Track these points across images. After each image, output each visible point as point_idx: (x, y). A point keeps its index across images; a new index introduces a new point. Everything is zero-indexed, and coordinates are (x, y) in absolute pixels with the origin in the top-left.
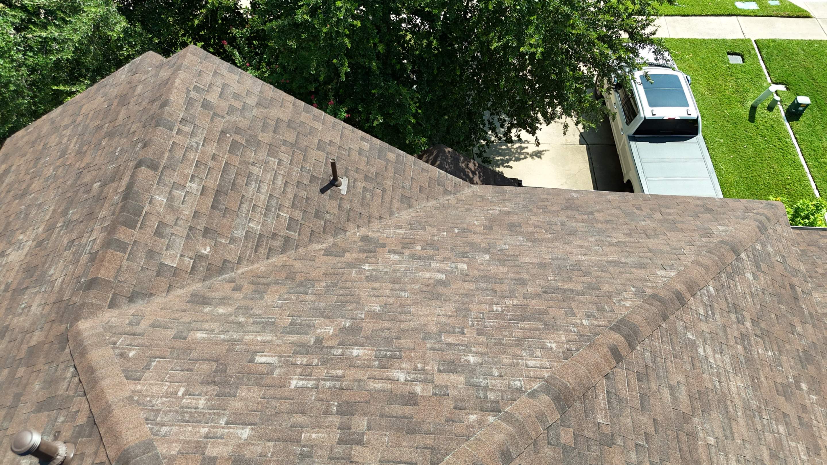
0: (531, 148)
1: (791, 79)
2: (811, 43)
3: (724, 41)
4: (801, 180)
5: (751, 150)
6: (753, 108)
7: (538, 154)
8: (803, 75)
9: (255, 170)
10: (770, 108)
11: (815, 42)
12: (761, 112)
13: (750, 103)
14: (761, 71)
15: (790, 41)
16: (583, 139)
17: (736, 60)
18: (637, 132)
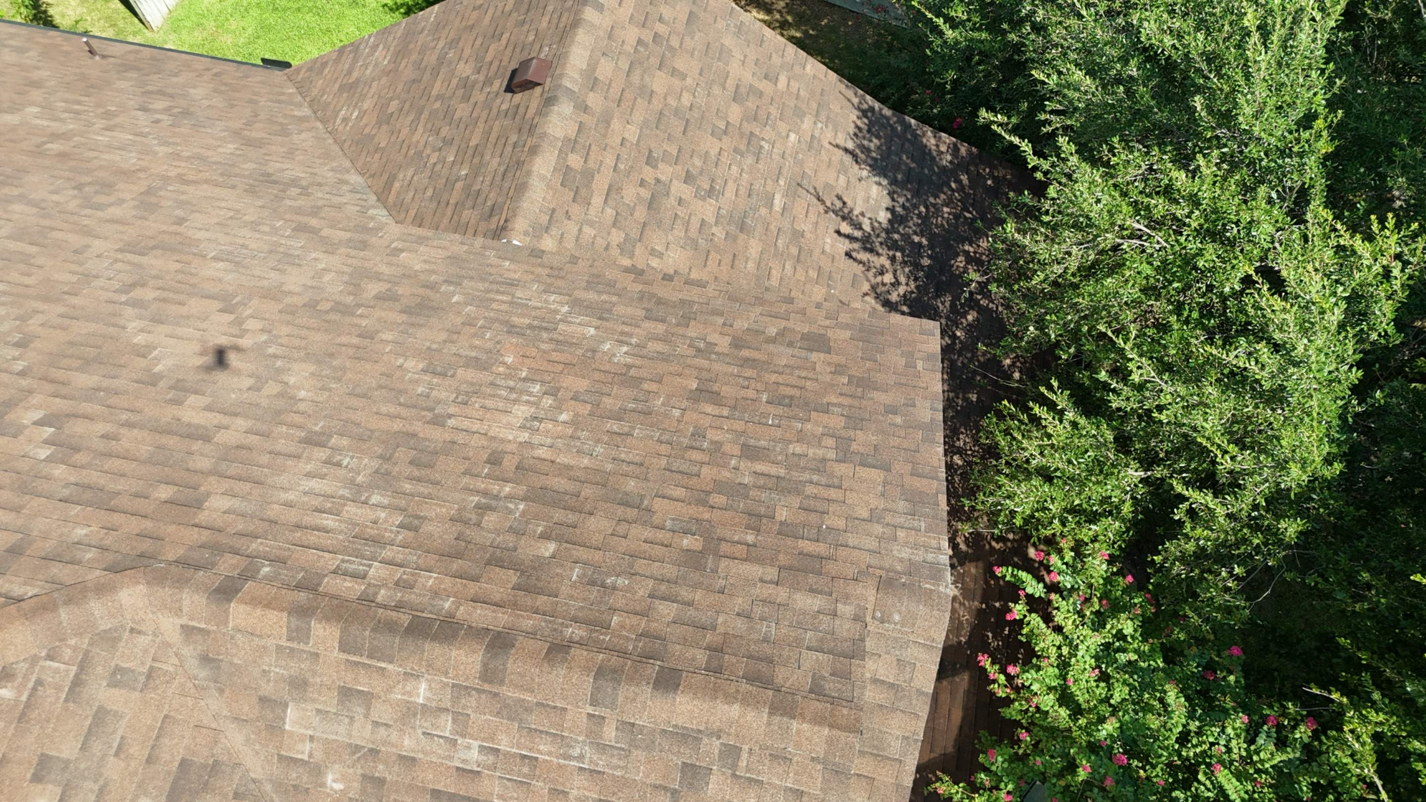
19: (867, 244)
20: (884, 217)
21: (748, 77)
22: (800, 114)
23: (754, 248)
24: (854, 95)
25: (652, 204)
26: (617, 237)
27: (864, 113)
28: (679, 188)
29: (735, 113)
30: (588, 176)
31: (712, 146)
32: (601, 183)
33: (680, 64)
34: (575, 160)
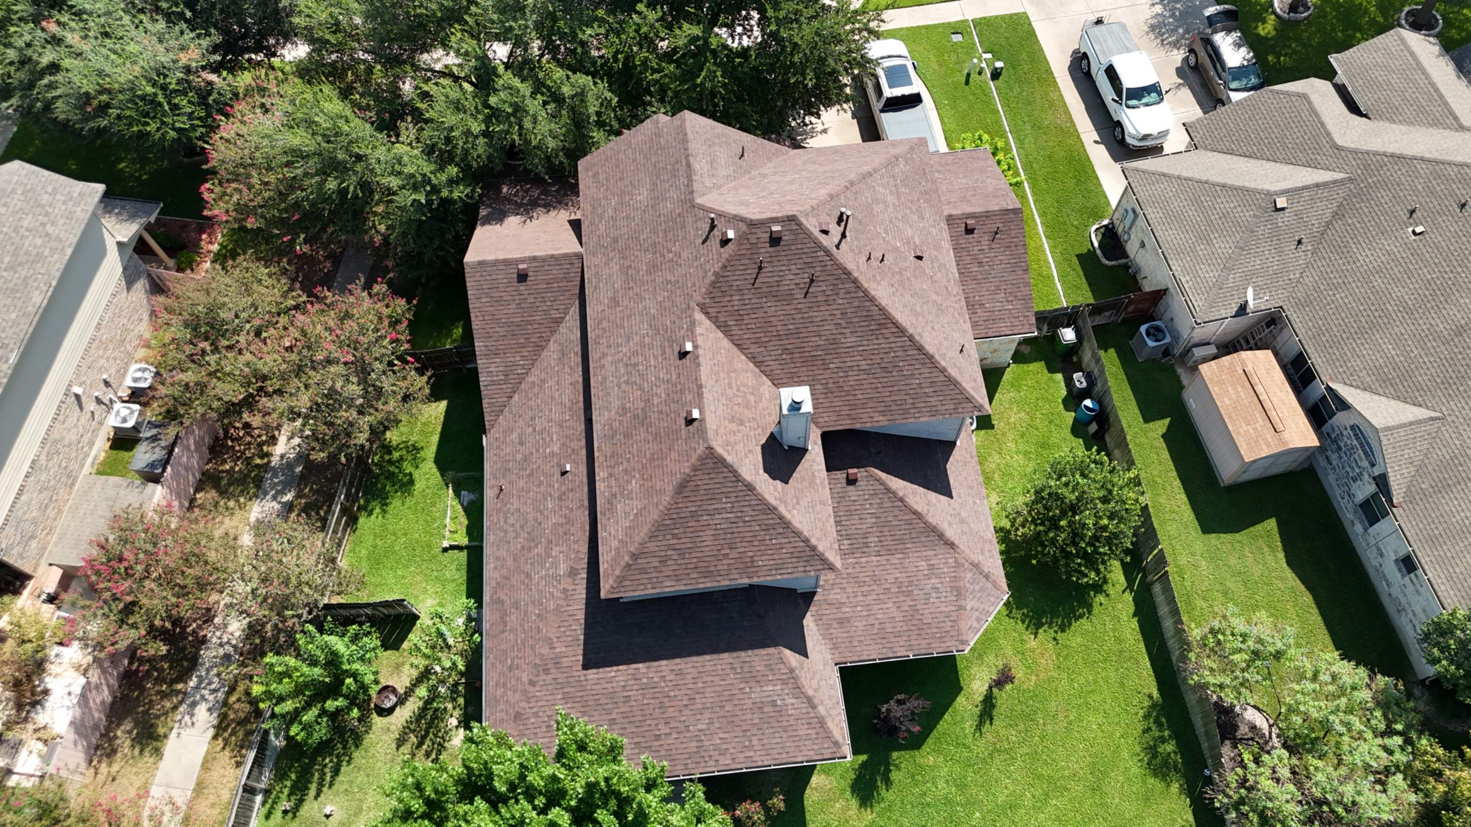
0: (819, 127)
1: (996, 48)
2: (1011, 16)
3: (949, 23)
4: (998, 122)
5: (965, 106)
6: (968, 75)
7: (825, 131)
8: (1004, 43)
9: (718, 154)
10: (980, 73)
11: (1015, 14)
12: (974, 76)
13: (966, 71)
14: (975, 44)
15: (997, 17)
16: (854, 116)
17: (957, 38)
18: (885, 106)
19: (531, 217)
20: (519, 216)
24: (480, 226)
27: (484, 225)
29: (507, 239)
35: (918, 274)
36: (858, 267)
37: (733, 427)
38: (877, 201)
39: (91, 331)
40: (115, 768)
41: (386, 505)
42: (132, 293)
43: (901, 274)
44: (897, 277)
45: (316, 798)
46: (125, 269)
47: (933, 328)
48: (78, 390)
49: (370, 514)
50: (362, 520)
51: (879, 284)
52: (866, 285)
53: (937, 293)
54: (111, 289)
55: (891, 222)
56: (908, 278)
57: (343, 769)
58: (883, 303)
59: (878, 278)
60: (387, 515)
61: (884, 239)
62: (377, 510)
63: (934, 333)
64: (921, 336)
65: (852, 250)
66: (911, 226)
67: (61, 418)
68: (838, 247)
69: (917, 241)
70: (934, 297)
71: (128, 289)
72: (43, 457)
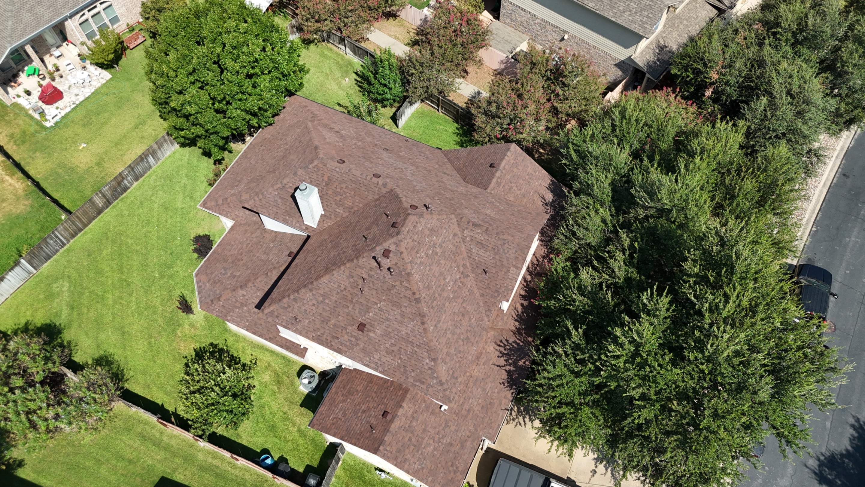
9: (488, 253)
19: (546, 204)
20: (551, 200)
21: (531, 171)
22: (539, 179)
23: (525, 200)
24: (550, 178)
25: (510, 189)
26: (503, 193)
27: (552, 181)
28: (515, 188)
29: (527, 177)
30: (501, 183)
31: (521, 182)
32: (502, 184)
33: (519, 167)
34: (499, 180)
35: (349, 317)
36: (359, 267)
37: (326, 179)
38: (403, 316)
39: (592, 43)
40: (411, 34)
41: (457, 135)
42: (615, 68)
43: (352, 302)
44: (350, 297)
45: (356, 80)
46: (623, 62)
47: (314, 305)
48: (566, 37)
49: (457, 128)
50: (456, 125)
51: (348, 278)
52: (348, 265)
53: (335, 325)
54: (613, 54)
55: (388, 319)
56: (348, 307)
57: (359, 88)
58: (334, 272)
59: (352, 280)
60: (452, 134)
61: (377, 304)
62: (457, 131)
63: (310, 303)
64: (311, 290)
65: (371, 269)
66: (382, 336)
67: (554, 29)
68: (374, 258)
69: (371, 334)
70: (333, 322)
71: (615, 65)
72: (538, 21)
